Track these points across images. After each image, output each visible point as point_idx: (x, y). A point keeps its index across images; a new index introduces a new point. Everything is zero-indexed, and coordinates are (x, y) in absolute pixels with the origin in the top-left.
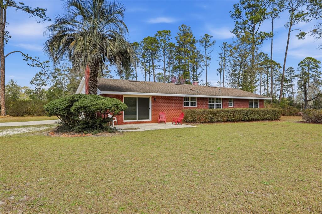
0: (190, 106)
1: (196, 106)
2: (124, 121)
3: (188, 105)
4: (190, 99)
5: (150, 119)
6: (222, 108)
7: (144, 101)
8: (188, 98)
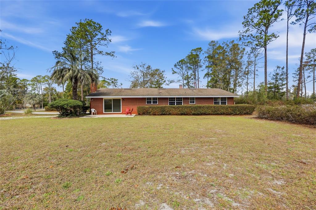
0: (152, 104)
1: (157, 104)
2: (104, 112)
3: (151, 103)
4: (152, 99)
5: (121, 112)
6: (182, 105)
7: (117, 101)
8: (151, 98)
